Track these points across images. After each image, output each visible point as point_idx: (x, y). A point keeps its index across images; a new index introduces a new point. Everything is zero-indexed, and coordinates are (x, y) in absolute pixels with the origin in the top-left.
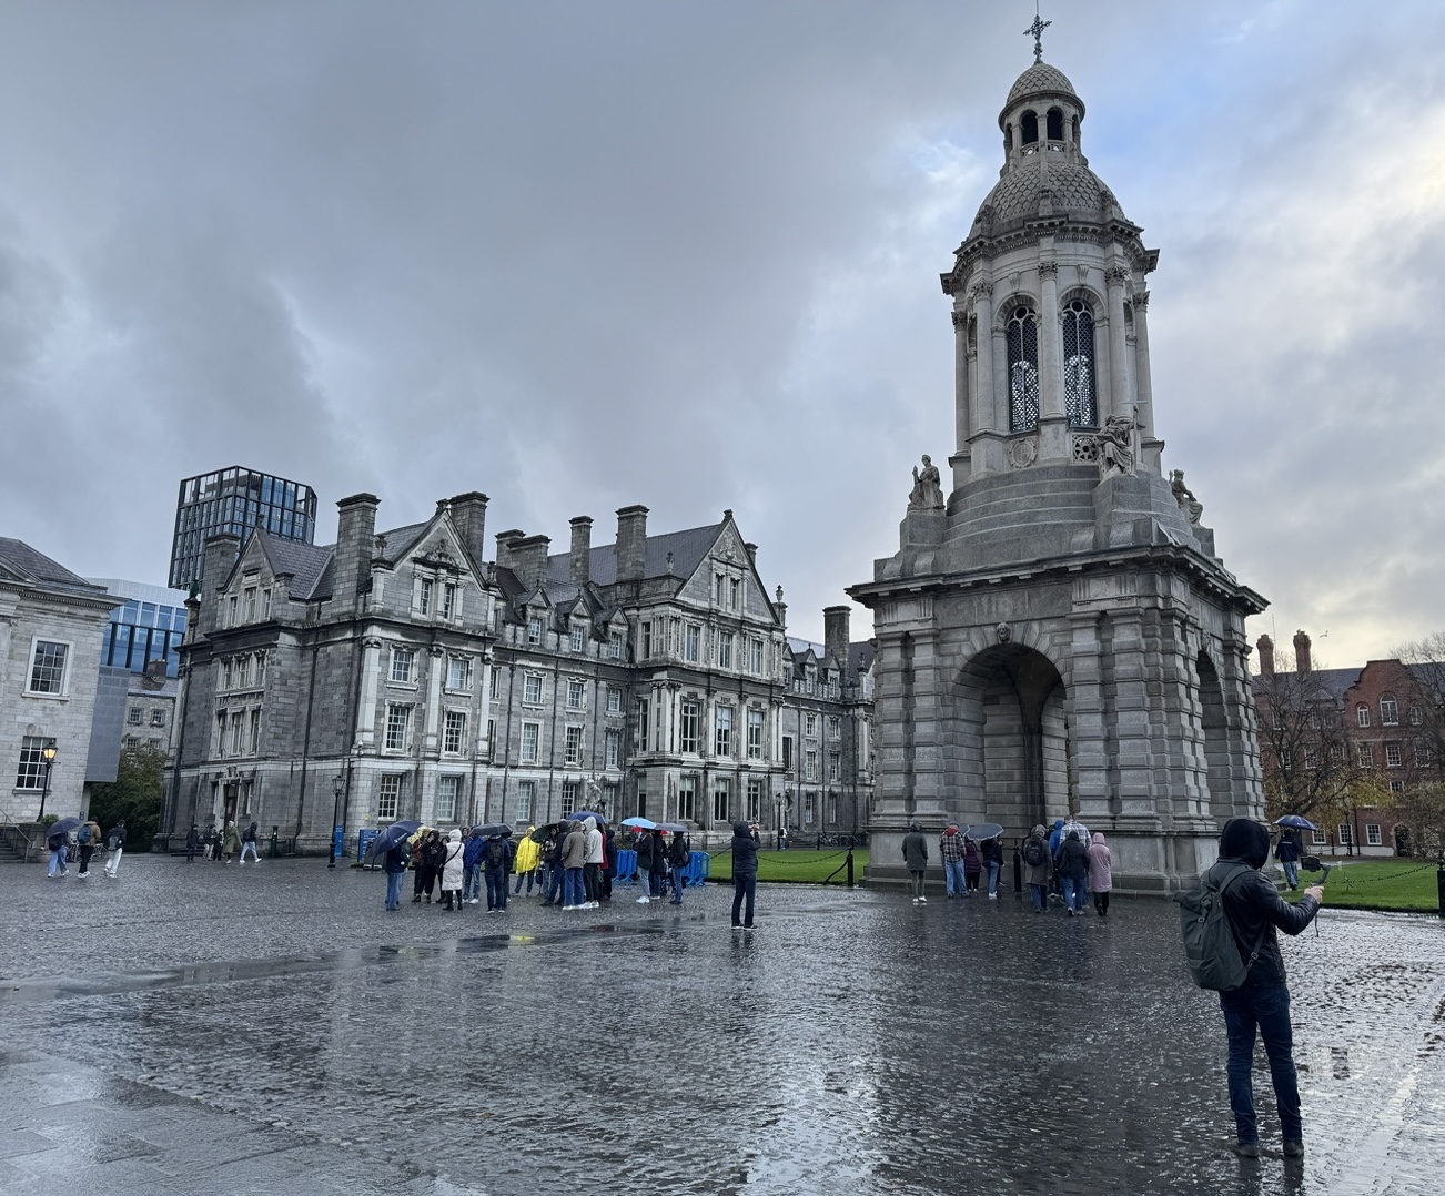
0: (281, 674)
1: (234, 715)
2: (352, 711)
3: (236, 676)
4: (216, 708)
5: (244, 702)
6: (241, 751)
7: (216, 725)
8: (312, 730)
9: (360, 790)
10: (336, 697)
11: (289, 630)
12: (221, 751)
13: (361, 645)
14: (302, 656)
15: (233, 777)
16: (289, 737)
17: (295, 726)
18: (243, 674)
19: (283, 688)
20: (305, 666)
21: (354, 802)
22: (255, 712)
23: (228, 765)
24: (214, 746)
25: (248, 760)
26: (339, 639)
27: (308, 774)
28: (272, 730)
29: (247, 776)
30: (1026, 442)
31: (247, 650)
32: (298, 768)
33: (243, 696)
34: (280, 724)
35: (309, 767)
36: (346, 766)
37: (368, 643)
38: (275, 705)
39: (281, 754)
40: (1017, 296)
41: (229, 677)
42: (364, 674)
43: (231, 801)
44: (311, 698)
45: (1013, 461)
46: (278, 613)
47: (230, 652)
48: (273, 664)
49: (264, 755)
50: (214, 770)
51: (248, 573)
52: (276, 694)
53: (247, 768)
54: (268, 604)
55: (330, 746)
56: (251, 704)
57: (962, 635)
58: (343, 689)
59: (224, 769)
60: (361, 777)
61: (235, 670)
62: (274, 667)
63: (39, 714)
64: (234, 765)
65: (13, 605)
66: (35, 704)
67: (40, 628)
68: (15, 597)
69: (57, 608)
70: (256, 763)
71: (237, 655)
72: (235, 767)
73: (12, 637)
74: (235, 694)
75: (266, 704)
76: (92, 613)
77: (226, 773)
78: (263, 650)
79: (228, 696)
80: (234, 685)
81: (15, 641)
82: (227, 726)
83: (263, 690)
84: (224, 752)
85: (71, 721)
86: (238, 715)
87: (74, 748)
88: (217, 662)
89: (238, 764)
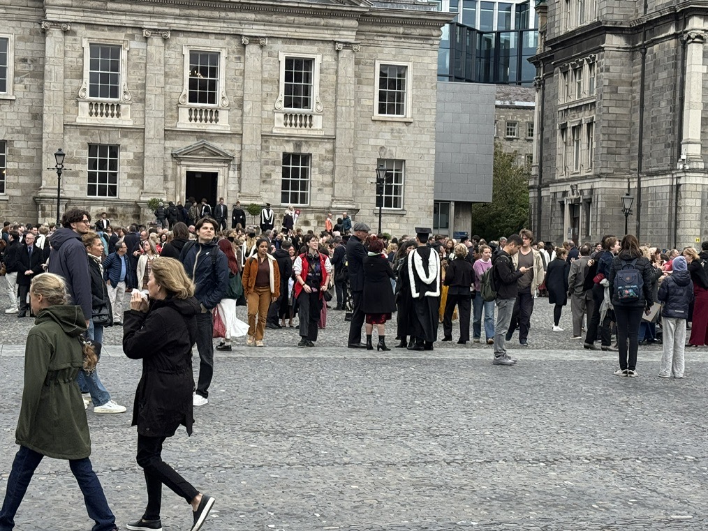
0: (611, 81)
1: (574, 128)
2: (677, 119)
3: (573, 86)
4: (559, 122)
5: (581, 114)
6: (581, 168)
7: (559, 141)
8: (645, 142)
9: (688, 210)
10: (663, 104)
11: (616, 30)
12: (565, 168)
13: (683, 41)
14: (632, 59)
15: (575, 196)
16: (624, 151)
17: (629, 139)
18: (579, 84)
19: (614, 96)
20: (636, 71)
21: (682, 223)
22: (590, 125)
23: (571, 183)
24: (560, 163)
25: (586, 178)
26: (663, 35)
27: (643, 192)
28: (604, 144)
29: (586, 194)
31: (579, 57)
32: (634, 185)
33: (578, 108)
34: (613, 138)
35: (644, 184)
36: (675, 183)
37: (689, 38)
38: (607, 117)
39: (616, 170)
41: (568, 87)
42: (687, 76)
44: (642, 106)
46: (605, 12)
47: (569, 60)
48: (602, 71)
49: (598, 171)
50: (561, 188)
52: (606, 104)
53: (586, 186)
55: (660, 160)
56: (585, 116)
58: (668, 94)
59: (568, 188)
60: (688, 195)
61: (572, 80)
62: (603, 74)
63: (388, 136)
64: (576, 183)
65: (353, 31)
66: (384, 127)
67: (381, 52)
68: (354, 23)
69: (393, 29)
70: (593, 180)
71: (573, 63)
72: (577, 185)
73: (357, 63)
74: (573, 106)
75: (597, 115)
76: (425, 32)
77: (570, 192)
78: (593, 55)
79: (568, 109)
80: (572, 97)
81: (361, 66)
82: (568, 140)
83: (594, 100)
84: (567, 170)
85: (416, 142)
86: (576, 129)
87: (422, 169)
88: (557, 73)
89: (579, 182)
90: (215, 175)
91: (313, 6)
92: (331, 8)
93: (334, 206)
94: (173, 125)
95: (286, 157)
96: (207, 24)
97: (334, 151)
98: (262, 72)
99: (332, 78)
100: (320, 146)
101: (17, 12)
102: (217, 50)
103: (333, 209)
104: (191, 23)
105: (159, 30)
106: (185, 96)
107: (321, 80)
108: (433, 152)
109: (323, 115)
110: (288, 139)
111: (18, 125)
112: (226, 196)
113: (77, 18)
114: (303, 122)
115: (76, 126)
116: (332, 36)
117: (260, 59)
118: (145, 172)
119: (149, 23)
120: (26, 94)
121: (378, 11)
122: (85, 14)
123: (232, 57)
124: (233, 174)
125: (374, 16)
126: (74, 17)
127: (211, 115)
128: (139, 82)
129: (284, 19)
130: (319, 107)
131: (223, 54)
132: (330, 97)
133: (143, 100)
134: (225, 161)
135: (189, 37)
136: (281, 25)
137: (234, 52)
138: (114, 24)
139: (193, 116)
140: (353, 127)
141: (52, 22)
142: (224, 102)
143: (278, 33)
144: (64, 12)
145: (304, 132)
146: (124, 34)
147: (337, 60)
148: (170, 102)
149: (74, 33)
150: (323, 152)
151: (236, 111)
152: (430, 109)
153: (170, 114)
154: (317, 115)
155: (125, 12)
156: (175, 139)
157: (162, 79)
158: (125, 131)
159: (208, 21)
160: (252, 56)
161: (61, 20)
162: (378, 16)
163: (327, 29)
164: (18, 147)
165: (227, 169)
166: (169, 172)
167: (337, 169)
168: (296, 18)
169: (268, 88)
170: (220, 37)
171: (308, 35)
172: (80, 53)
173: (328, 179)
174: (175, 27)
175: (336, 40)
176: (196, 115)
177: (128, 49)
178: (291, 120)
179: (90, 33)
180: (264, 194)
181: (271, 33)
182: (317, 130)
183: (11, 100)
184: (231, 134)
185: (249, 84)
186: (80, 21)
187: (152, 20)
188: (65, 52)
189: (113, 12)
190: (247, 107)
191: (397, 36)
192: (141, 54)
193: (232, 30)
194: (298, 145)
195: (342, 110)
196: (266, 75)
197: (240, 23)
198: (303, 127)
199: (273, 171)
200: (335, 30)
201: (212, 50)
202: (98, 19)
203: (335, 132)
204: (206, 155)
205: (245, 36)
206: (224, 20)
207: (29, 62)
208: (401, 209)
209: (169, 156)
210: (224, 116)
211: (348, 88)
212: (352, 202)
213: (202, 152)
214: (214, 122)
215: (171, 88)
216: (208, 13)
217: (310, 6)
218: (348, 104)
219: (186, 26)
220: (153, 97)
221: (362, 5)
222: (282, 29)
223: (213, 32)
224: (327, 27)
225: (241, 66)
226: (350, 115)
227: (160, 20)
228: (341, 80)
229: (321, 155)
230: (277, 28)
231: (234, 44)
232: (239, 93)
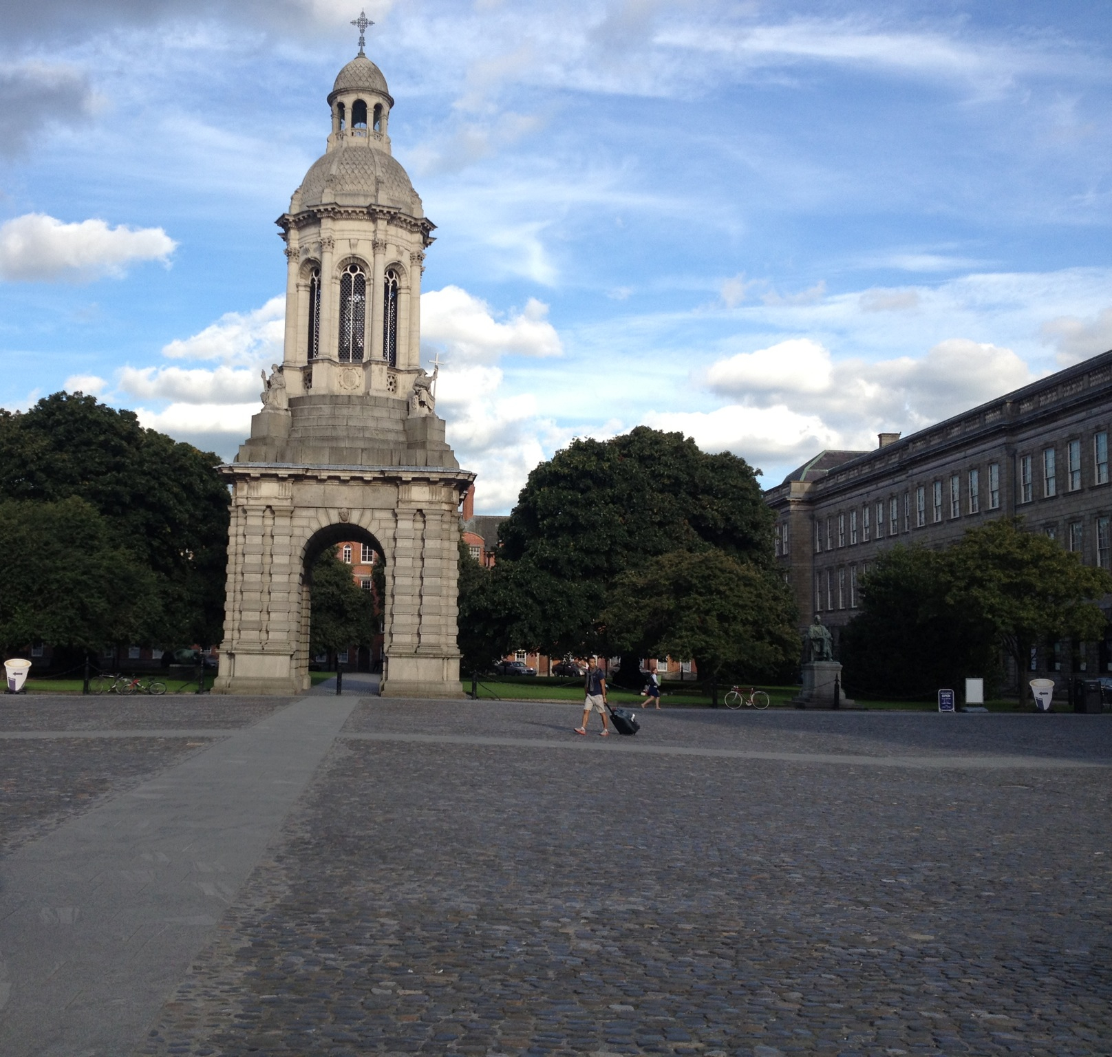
30: (354, 371)
40: (354, 257)
45: (342, 383)
57: (311, 513)
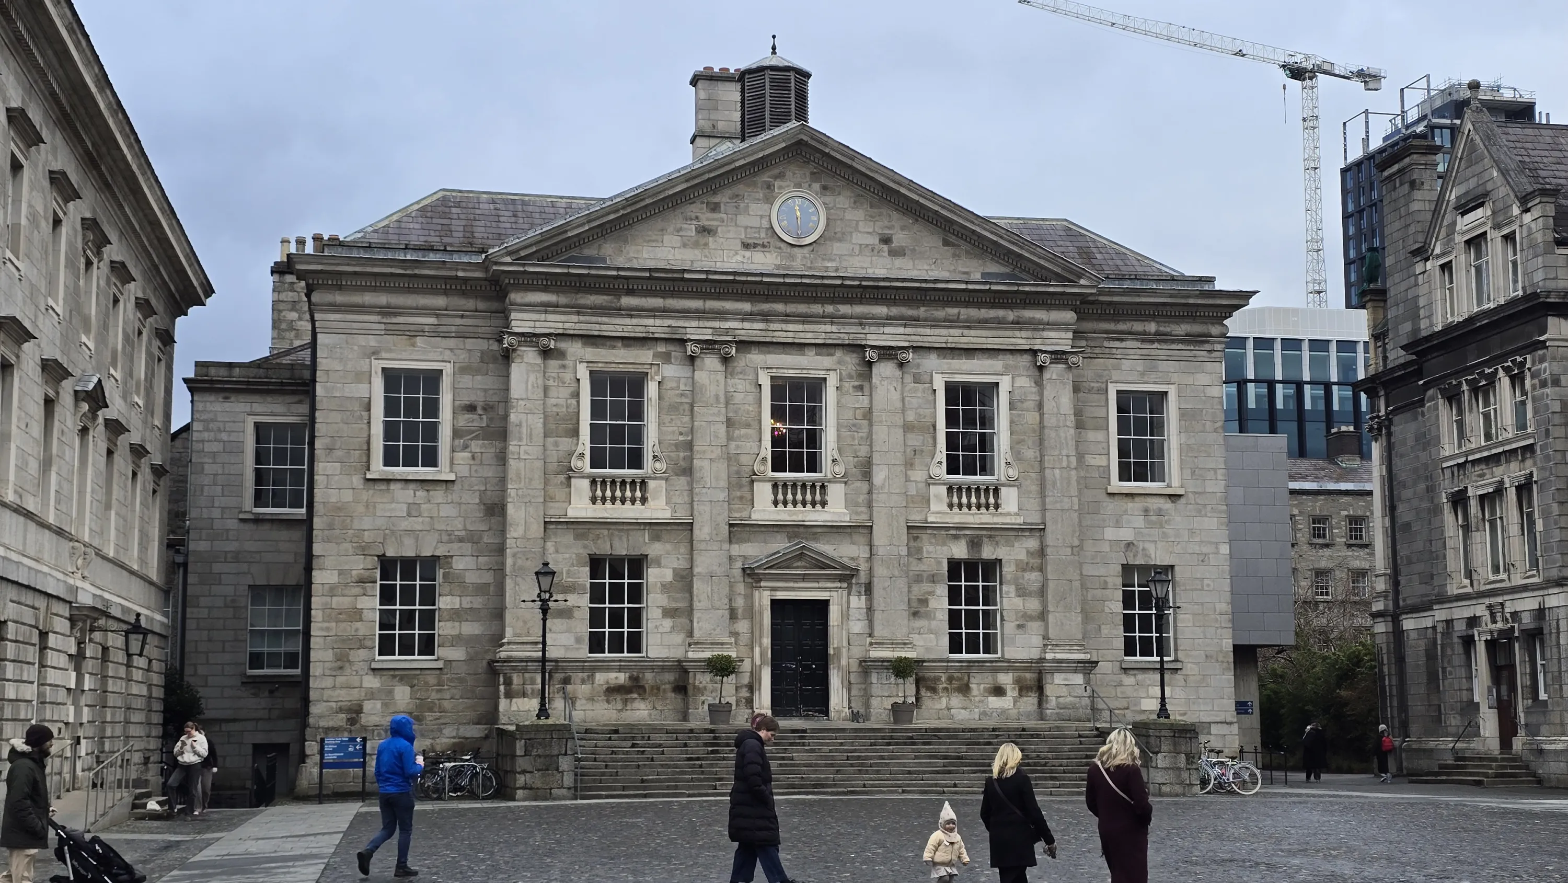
0: (1565, 405)
1: (1482, 498)
3: (1474, 421)
4: (1446, 488)
5: (1499, 471)
6: (1507, 570)
7: (1450, 522)
12: (1469, 574)
15: (1500, 625)
18: (1487, 416)
22: (1524, 489)
23: (1487, 602)
24: (1454, 562)
25: (1523, 589)
29: (1526, 619)
31: (1486, 364)
33: (1493, 460)
38: (1564, 470)
41: (1460, 424)
43: (1505, 674)
46: (1539, 276)
47: (1458, 374)
48: (1543, 384)
49: (1555, 574)
50: (1463, 612)
51: (1464, 209)
53: (1527, 604)
54: (1515, 263)
56: (1511, 474)
59: (1480, 610)
61: (1471, 410)
62: (1547, 390)
63: (1139, 522)
64: (1500, 599)
65: (1067, 330)
66: (1130, 505)
67: (1117, 368)
68: (1069, 316)
69: (1138, 326)
70: (1541, 593)
71: (1469, 378)
72: (1502, 604)
73: (1076, 389)
74: (1477, 456)
75: (1542, 469)
76: (1197, 328)
77: (1487, 617)
78: (1519, 359)
79: (1466, 462)
80: (1473, 439)
81: (1081, 395)
82: (1473, 521)
83: (1531, 441)
84: (1475, 576)
85: (1192, 532)
86: (1490, 499)
87: (1206, 582)
88: (1432, 399)
89: (1506, 598)
90: (823, 605)
91: (994, 287)
92: (1027, 289)
93: (1049, 656)
94: (745, 514)
95: (954, 567)
96: (800, 327)
97: (1042, 552)
98: (903, 411)
99: (1032, 417)
100: (1016, 544)
101: (459, 321)
102: (821, 374)
103: (1049, 662)
104: (773, 326)
105: (715, 342)
106: (764, 459)
107: (1012, 422)
108: (1225, 549)
109: (1019, 487)
110: (954, 532)
111: (460, 527)
112: (845, 644)
113: (567, 325)
114: (983, 500)
115: (567, 523)
116: (1030, 341)
117: (899, 388)
118: (696, 605)
119: (697, 330)
120: (474, 468)
121: (1111, 292)
122: (582, 318)
123: (848, 385)
124: (858, 602)
125: (1102, 303)
126: (560, 325)
127: (813, 493)
128: (681, 438)
129: (940, 313)
130: (1011, 472)
131: (832, 381)
132: (1030, 453)
133: (688, 471)
134: (841, 578)
135: (769, 353)
136: (935, 324)
137: (850, 377)
138: (632, 335)
139: (780, 497)
140: (1076, 507)
141: (522, 334)
142: (837, 469)
143: (930, 339)
144: (543, 317)
145: (985, 518)
146: (650, 353)
147: (1039, 383)
148: (738, 472)
149: (561, 354)
150: (1023, 556)
151: (858, 484)
152: (1215, 470)
153: (738, 494)
154: (1010, 486)
155: (653, 312)
156: (749, 541)
157: (722, 429)
158: (656, 528)
159: (803, 323)
160: (885, 383)
161: (538, 331)
162: (1110, 303)
163: (1020, 329)
164: (461, 567)
165: (845, 593)
166: (740, 602)
167: (1051, 585)
168: (963, 311)
169: (915, 440)
170: (824, 350)
171: (984, 340)
172: (572, 389)
173: (1033, 605)
174: (743, 335)
175: (1036, 348)
176: (785, 494)
177: (658, 378)
178: (960, 498)
179: (590, 353)
180: (916, 639)
181: (917, 341)
182: (1009, 514)
183: (446, 481)
184: (850, 526)
185: (880, 433)
186: (571, 332)
187: (702, 324)
188: (546, 389)
189: (631, 312)
190: (879, 476)
191: (1145, 338)
192: (682, 387)
193: (846, 336)
194: (975, 543)
195: (1054, 474)
196: (911, 417)
197: (861, 324)
198: (983, 510)
199: (932, 593)
200: (1035, 329)
201: (813, 374)
202: (604, 327)
203: (1043, 516)
204: (805, 568)
205: (872, 347)
206: (832, 319)
207: (480, 411)
208: (1172, 658)
209: (737, 573)
210: (836, 493)
211: (1062, 435)
212: (1082, 647)
213: (799, 564)
214: (818, 507)
215: (738, 447)
216: (802, 308)
217: (987, 287)
218: (1065, 464)
219: (763, 333)
220: (706, 464)
221: (1082, 282)
222: (937, 331)
223: (813, 341)
224: (1018, 324)
225: (864, 401)
226: (1069, 483)
227: (716, 324)
228: (1050, 421)
229: (1018, 563)
230: (928, 331)
231: (851, 361)
232: (863, 451)
